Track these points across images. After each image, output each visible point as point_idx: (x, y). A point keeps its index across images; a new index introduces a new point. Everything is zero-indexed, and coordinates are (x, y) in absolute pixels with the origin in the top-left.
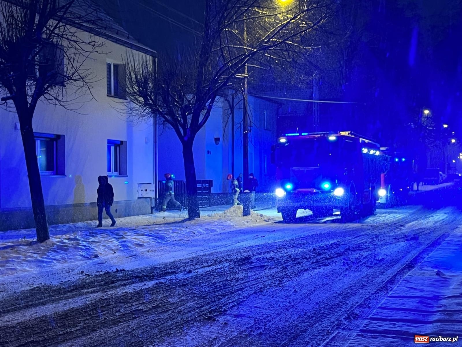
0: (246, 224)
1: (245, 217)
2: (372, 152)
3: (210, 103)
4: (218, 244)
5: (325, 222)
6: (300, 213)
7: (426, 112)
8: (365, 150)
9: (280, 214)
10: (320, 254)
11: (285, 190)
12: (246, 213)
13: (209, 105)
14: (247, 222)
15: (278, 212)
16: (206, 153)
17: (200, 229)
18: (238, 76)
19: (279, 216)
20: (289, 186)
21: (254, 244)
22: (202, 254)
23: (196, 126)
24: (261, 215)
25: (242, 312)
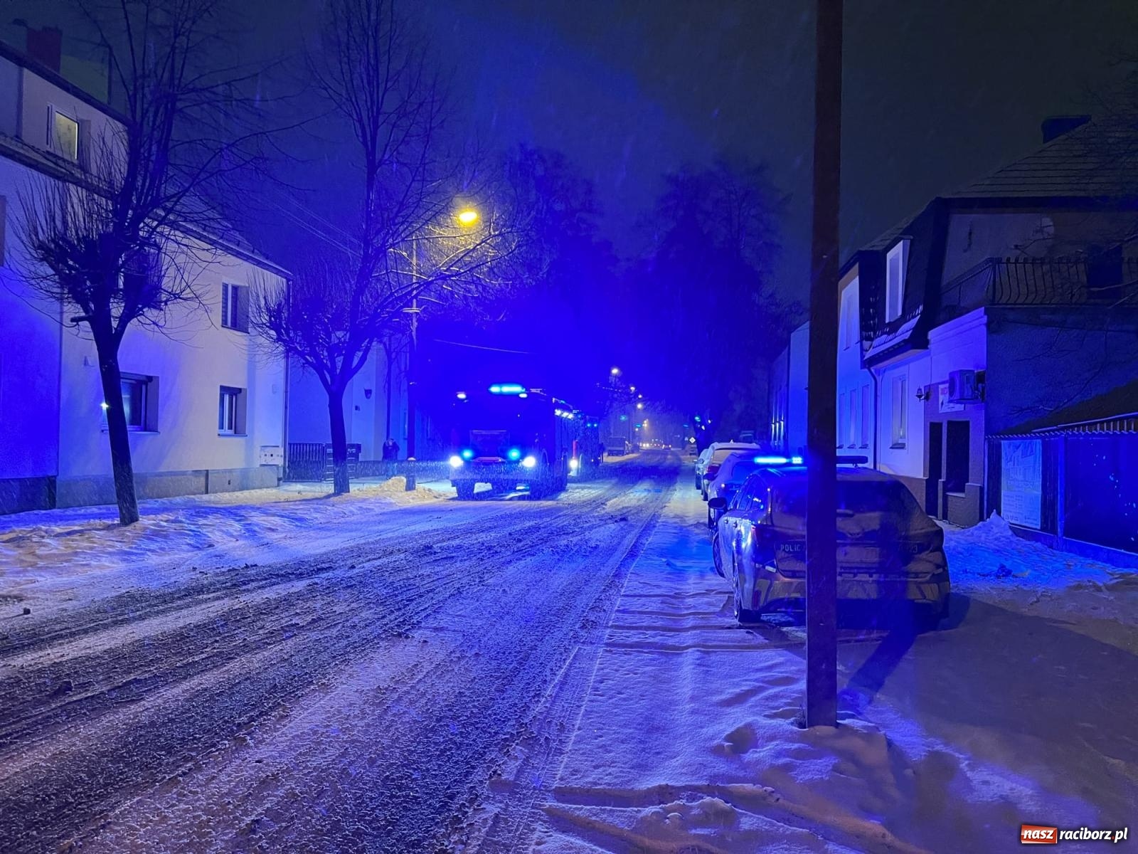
0: (411, 501)
1: (409, 492)
2: (565, 414)
3: (368, 343)
4: (381, 527)
5: (511, 499)
6: (480, 487)
7: (615, 371)
8: (558, 412)
9: (455, 488)
10: (520, 541)
11: (463, 459)
12: (410, 487)
13: (367, 346)
14: (413, 499)
15: (453, 486)
16: (354, 408)
17: (351, 508)
18: (406, 310)
19: (452, 491)
20: (468, 454)
21: (431, 529)
22: (363, 541)
23: (349, 372)
24: (429, 490)
25: (442, 624)
